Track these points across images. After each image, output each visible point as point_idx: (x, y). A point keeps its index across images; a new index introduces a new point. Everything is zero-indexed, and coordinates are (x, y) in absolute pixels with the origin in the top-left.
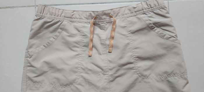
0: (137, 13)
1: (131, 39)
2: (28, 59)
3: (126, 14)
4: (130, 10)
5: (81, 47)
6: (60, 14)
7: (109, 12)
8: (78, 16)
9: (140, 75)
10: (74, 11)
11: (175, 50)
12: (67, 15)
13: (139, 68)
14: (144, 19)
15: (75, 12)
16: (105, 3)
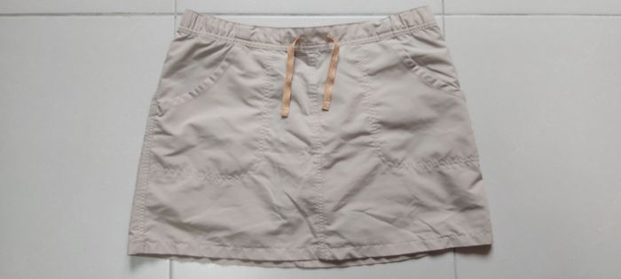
0: (381, 36)
1: (367, 87)
2: (157, 118)
3: (360, 38)
4: (367, 30)
5: (266, 99)
6: (227, 30)
7: (326, 30)
8: (262, 37)
9: (383, 158)
10: (255, 27)
11: (454, 111)
12: (242, 34)
13: (382, 146)
14: (395, 47)
15: (257, 30)
16: (319, 15)
